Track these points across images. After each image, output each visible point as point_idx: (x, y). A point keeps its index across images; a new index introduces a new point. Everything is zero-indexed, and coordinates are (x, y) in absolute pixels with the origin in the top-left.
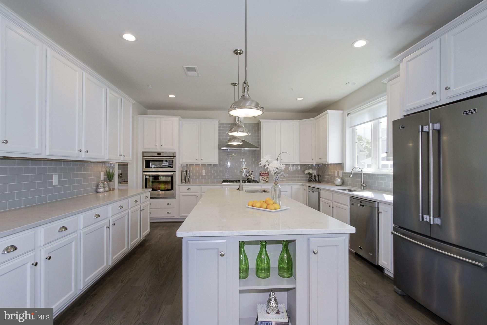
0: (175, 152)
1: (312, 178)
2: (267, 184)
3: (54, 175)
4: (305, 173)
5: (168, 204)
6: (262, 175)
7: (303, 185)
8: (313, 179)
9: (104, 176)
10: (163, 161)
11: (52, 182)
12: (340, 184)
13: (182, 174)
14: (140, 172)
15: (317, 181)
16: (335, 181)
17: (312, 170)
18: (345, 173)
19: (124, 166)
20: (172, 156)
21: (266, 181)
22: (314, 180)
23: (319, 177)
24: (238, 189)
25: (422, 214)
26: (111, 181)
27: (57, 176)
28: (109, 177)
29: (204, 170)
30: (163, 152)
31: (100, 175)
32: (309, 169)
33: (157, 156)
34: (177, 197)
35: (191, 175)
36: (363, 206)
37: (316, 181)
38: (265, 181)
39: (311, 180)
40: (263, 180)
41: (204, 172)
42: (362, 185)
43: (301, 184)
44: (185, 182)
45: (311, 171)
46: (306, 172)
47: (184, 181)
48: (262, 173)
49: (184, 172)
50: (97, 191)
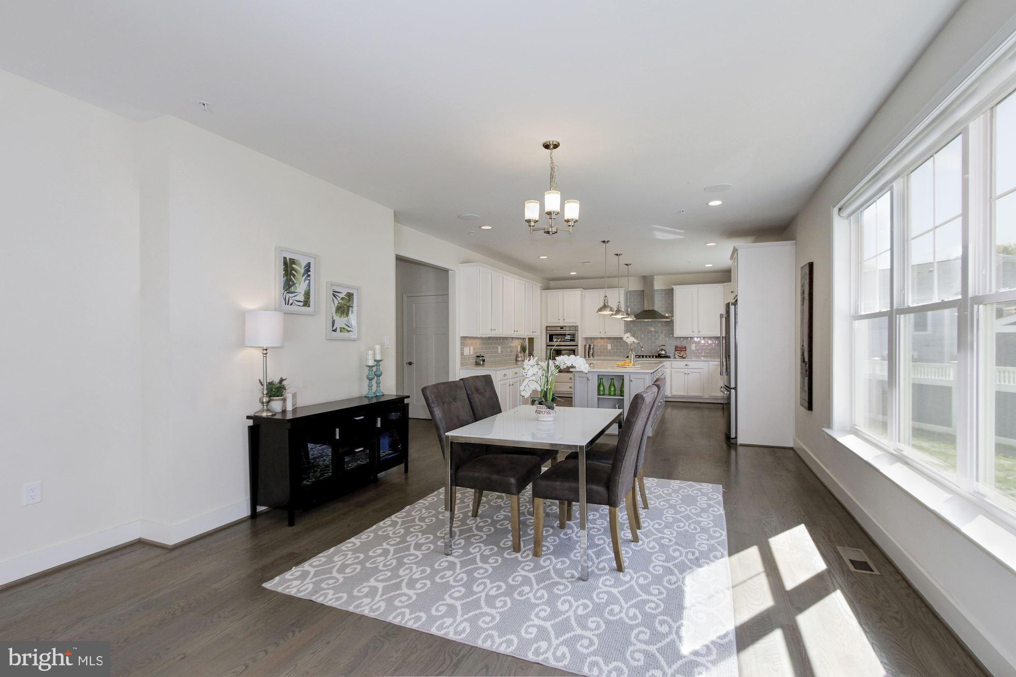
0: (577, 326)
5: (570, 378)
6: (678, 350)
9: (520, 348)
10: (565, 335)
13: (586, 348)
14: (544, 346)
19: (531, 340)
20: (575, 329)
26: (525, 353)
28: (523, 349)
29: (610, 344)
30: (565, 326)
33: (560, 329)
35: (595, 350)
40: (679, 355)
41: (609, 347)
44: (589, 357)
47: (587, 356)
48: (678, 348)
49: (588, 347)
50: (517, 360)
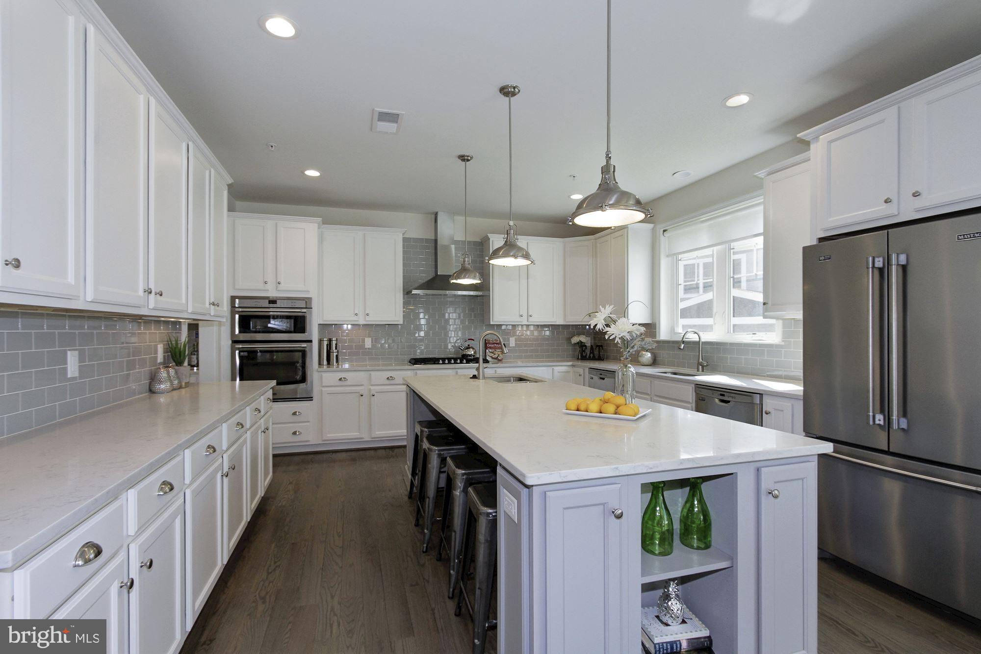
0: (311, 298)
1: (586, 351)
2: (500, 365)
3: (69, 353)
4: (573, 343)
5: (294, 414)
6: (490, 348)
7: (573, 366)
8: (588, 353)
9: (164, 353)
11: (66, 369)
12: (650, 361)
13: (322, 346)
14: (227, 342)
15: (597, 357)
16: (640, 356)
17: (584, 336)
18: (658, 342)
20: (305, 307)
21: (498, 360)
22: (590, 357)
23: (599, 349)
24: (474, 377)
25: (873, 412)
26: (181, 366)
27: (76, 353)
29: (369, 336)
30: (281, 297)
31: (156, 352)
32: (579, 334)
33: (267, 305)
34: (314, 398)
35: (340, 349)
36: (727, 402)
37: (595, 357)
38: (496, 358)
39: (584, 355)
40: (491, 357)
41: (368, 343)
42: (699, 364)
43: (570, 363)
44: (329, 364)
45: (583, 339)
46: (575, 340)
47: (325, 362)
48: (490, 343)
49: (325, 343)
50: (153, 389)
